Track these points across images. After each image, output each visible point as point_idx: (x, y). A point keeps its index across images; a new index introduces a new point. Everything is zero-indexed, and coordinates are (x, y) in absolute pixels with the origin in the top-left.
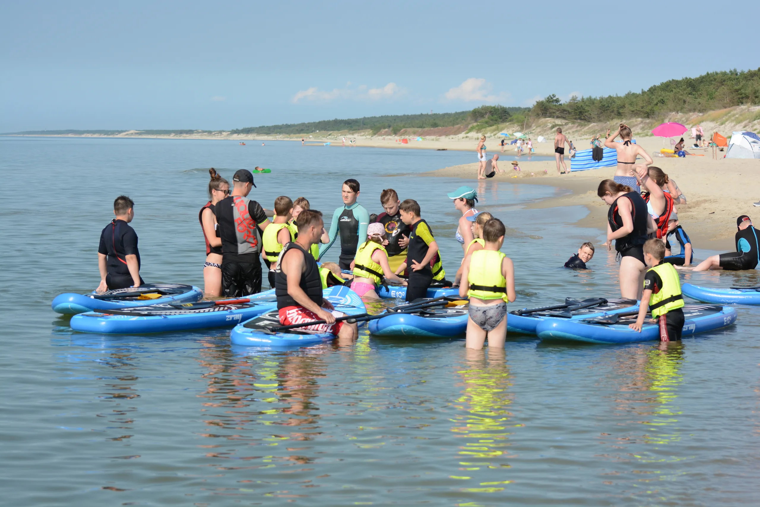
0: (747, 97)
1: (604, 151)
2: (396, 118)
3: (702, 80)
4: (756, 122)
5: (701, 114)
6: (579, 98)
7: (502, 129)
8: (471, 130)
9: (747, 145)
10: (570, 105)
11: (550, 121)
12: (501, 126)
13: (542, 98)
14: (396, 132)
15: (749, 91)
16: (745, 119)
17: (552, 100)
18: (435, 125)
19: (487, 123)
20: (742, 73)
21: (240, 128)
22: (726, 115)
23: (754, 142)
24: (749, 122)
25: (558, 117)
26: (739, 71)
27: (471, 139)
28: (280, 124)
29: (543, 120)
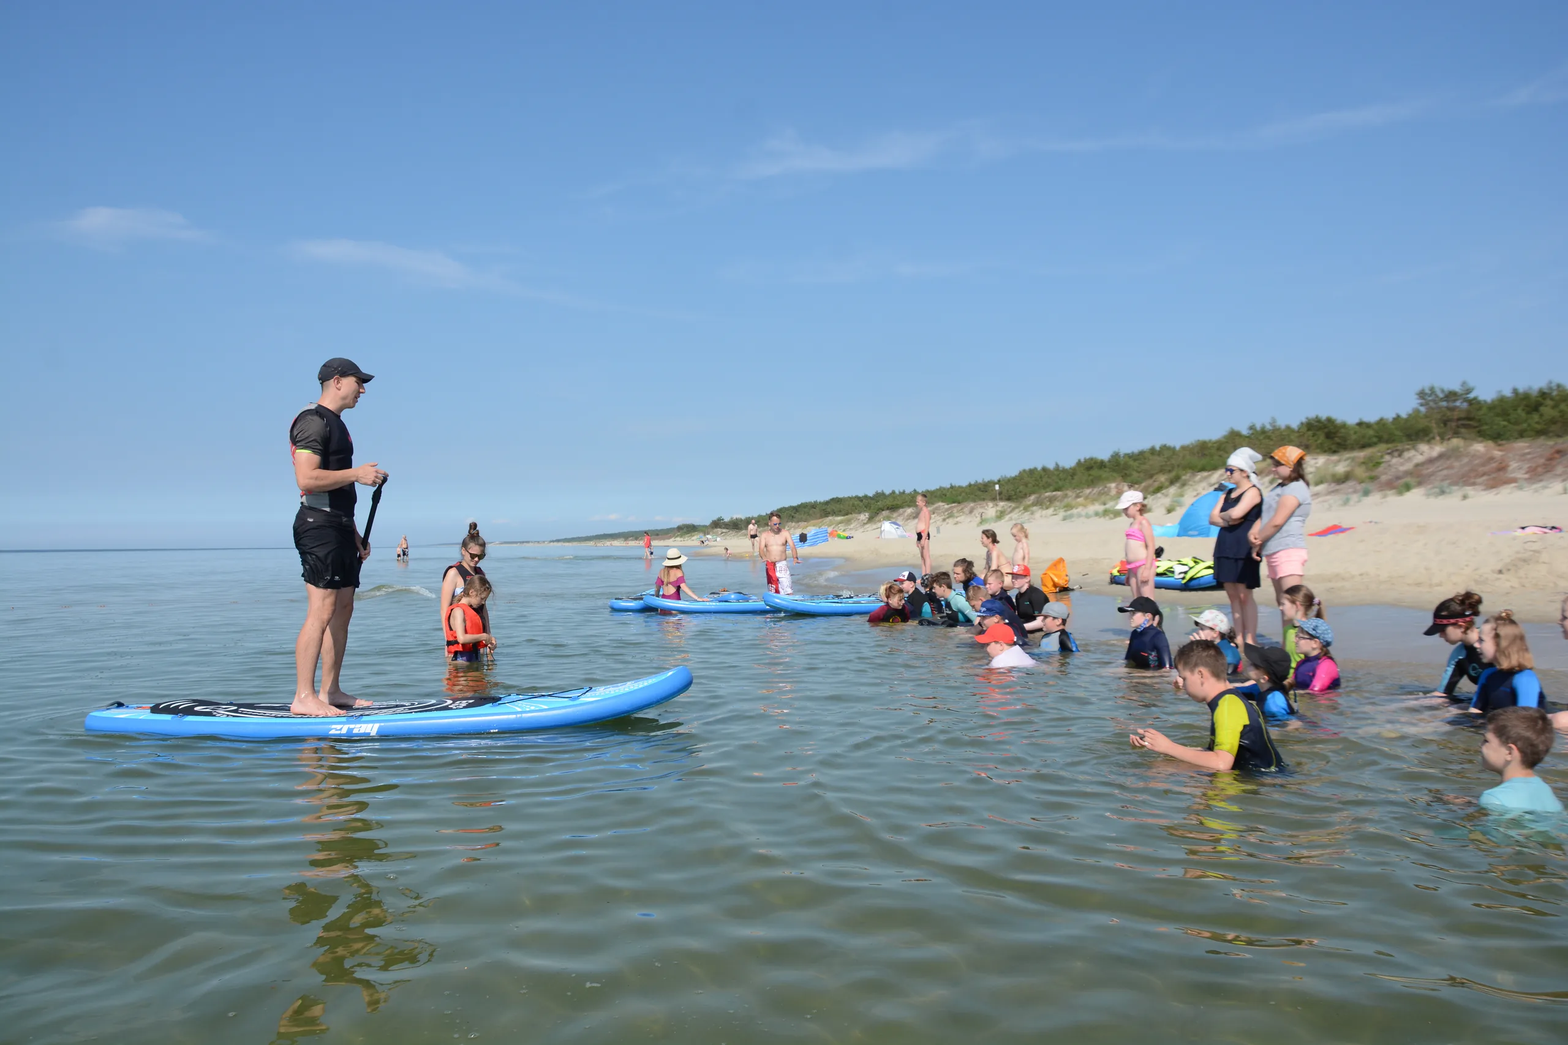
0: (829, 513)
1: (808, 536)
2: (636, 532)
3: (799, 506)
4: (839, 525)
5: (806, 523)
6: (735, 518)
7: (694, 536)
8: (677, 537)
9: (893, 531)
10: (730, 522)
11: (719, 530)
12: (693, 534)
13: (715, 518)
14: (636, 539)
15: (829, 510)
16: (833, 524)
17: (720, 519)
18: (657, 535)
19: (685, 532)
20: (820, 503)
21: (555, 539)
22: (821, 522)
23: (897, 528)
24: (836, 526)
25: (724, 528)
26: (818, 501)
27: (678, 541)
28: (575, 537)
29: (716, 530)
